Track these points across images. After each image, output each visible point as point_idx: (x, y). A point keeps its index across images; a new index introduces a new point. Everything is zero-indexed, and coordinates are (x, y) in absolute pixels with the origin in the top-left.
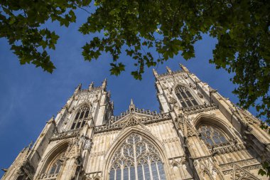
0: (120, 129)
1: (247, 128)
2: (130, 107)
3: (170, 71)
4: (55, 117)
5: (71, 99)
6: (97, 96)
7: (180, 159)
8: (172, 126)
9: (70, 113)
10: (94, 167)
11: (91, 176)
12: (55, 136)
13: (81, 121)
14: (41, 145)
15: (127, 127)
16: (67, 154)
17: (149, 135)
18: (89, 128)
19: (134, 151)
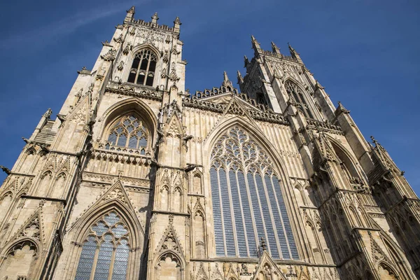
0: (221, 112)
2: (226, 84)
3: (278, 52)
7: (302, 182)
8: (290, 136)
13: (146, 75)
15: (229, 112)
16: (167, 128)
19: (242, 153)
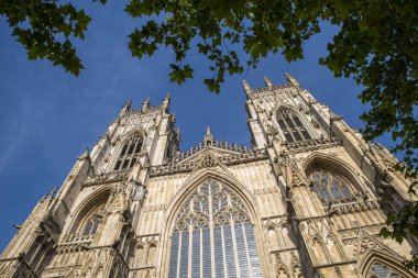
0: (189, 171)
1: (384, 177)
2: (206, 139)
3: (269, 84)
4: (89, 151)
5: (115, 125)
6: (154, 120)
7: (279, 220)
8: (269, 169)
9: (114, 145)
10: (148, 226)
11: (144, 239)
12: (90, 180)
13: (130, 158)
14: (69, 192)
15: (200, 168)
16: (108, 207)
17: (233, 181)
18: (141, 168)
19: (210, 206)
